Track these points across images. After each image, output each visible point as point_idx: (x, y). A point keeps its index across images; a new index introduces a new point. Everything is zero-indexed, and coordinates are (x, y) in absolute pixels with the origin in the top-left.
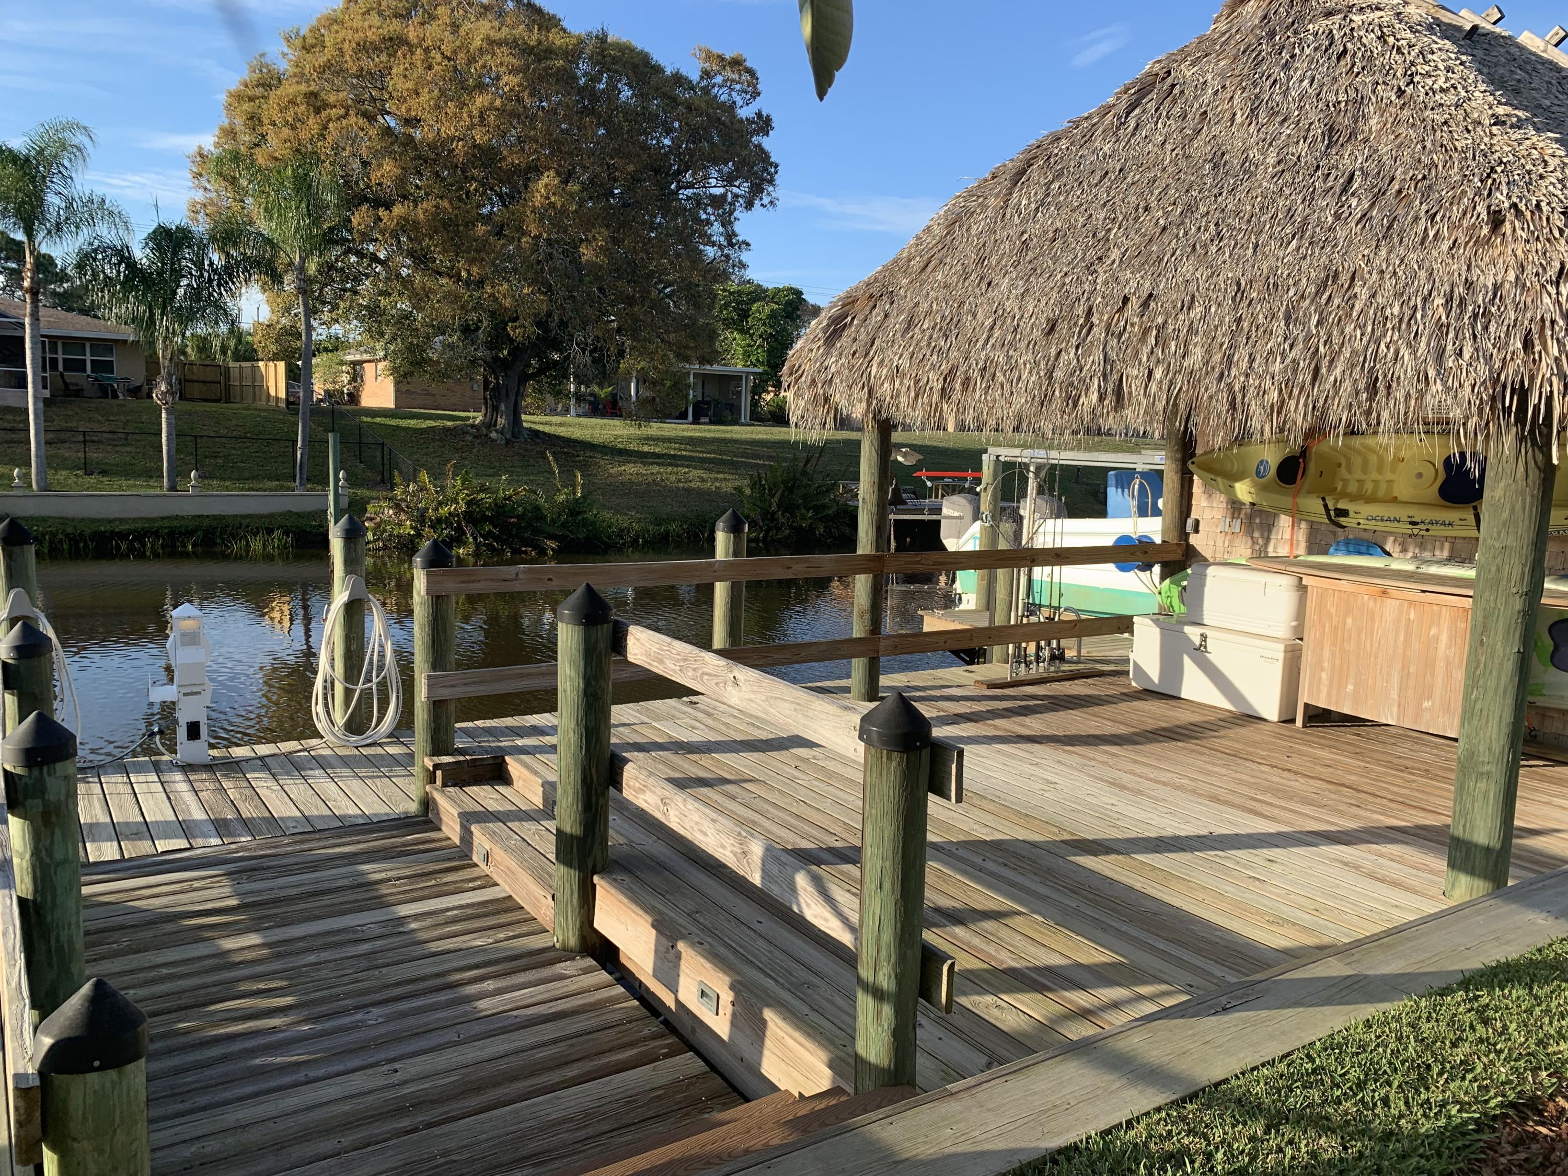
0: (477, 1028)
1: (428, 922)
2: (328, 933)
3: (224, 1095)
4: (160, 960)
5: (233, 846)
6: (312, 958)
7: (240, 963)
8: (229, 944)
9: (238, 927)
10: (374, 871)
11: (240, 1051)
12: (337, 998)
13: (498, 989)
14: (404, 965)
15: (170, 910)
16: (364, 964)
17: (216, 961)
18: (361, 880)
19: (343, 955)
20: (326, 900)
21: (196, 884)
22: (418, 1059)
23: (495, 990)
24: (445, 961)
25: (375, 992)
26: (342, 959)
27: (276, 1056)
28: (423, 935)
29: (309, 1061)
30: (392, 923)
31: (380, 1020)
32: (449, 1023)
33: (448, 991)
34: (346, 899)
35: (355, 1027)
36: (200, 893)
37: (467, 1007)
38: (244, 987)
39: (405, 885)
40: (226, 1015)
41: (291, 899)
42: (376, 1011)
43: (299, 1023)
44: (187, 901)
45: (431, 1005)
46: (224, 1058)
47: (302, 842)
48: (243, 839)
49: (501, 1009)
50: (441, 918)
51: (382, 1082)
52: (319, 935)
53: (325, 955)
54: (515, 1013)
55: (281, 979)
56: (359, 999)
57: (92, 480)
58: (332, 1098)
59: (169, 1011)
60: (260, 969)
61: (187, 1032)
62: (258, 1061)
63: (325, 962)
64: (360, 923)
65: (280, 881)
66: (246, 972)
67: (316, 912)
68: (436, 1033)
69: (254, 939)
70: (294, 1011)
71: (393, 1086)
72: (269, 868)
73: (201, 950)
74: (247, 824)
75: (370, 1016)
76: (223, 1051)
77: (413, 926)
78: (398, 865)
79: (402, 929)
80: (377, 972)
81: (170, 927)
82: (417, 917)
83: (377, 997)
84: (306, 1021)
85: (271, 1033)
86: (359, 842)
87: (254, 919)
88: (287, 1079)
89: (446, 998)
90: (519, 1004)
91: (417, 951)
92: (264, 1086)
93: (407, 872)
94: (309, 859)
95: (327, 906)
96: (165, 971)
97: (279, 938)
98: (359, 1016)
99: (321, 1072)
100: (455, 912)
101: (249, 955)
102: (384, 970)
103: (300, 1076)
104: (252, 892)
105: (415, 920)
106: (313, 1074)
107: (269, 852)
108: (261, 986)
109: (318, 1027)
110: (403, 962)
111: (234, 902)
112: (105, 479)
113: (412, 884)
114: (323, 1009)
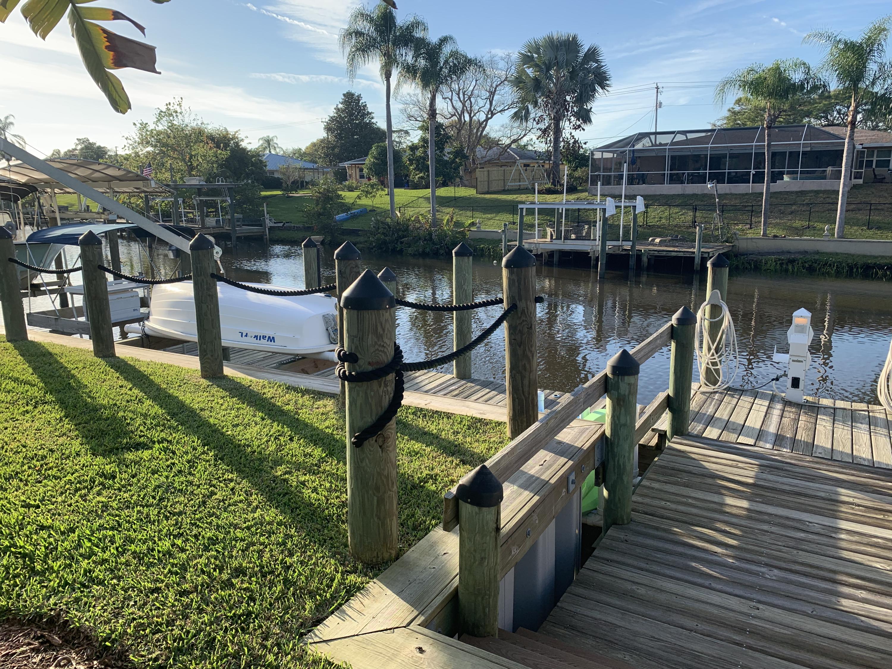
0: (829, 613)
1: (856, 538)
2: (787, 518)
3: (666, 571)
4: (693, 495)
5: (776, 452)
6: (765, 527)
7: (728, 513)
8: (729, 501)
9: (742, 494)
10: (846, 495)
11: (690, 555)
12: (761, 554)
13: (866, 599)
14: (816, 556)
15: (717, 472)
16: (792, 543)
17: (718, 507)
18: (834, 497)
19: (784, 533)
20: (802, 500)
21: (740, 465)
22: (776, 610)
23: (863, 598)
24: (844, 566)
25: (785, 562)
26: (782, 535)
27: (704, 566)
28: (844, 544)
29: (718, 578)
30: (831, 529)
31: (774, 578)
32: (814, 601)
33: (831, 584)
34: (815, 504)
35: (757, 574)
36: (738, 470)
37: (833, 599)
38: (719, 525)
39: (860, 511)
40: (699, 535)
41: (783, 492)
42: (776, 572)
43: (729, 556)
44: (729, 472)
45: (814, 586)
46: (681, 555)
47: (817, 463)
48: (785, 450)
49: (856, 611)
50: (865, 540)
51: (745, 610)
52: (781, 517)
53: (774, 529)
54: (863, 619)
55: (741, 530)
56: (772, 560)
57: (871, 232)
58: (713, 602)
59: (677, 520)
60: (734, 520)
61: (676, 533)
62: (694, 564)
63: (772, 533)
64: (811, 521)
65: (785, 480)
66: (726, 518)
67: (790, 504)
68: (802, 602)
69: (745, 504)
70: (732, 549)
71: (749, 615)
72: (786, 470)
73: (716, 498)
74: (794, 443)
75: (771, 573)
76: (683, 551)
77: (843, 536)
78: (867, 498)
79: (833, 535)
80: (795, 552)
81: (710, 481)
82: (849, 532)
83: (784, 565)
84: (733, 557)
85: (712, 554)
86: (853, 475)
87: (753, 494)
88: (700, 580)
89: (826, 586)
90: (872, 615)
91: (832, 551)
92: (687, 577)
93: (869, 504)
94: (813, 473)
95: (799, 503)
96: (690, 501)
97: (758, 509)
98: (764, 570)
99: (719, 587)
100: (880, 540)
101: (735, 511)
102: (801, 553)
103: (707, 583)
104: (765, 480)
105: (847, 534)
106: (714, 585)
107: (793, 462)
108: (728, 529)
109: (737, 564)
110: (817, 553)
111: (751, 481)
112: (879, 232)
113: (865, 512)
114: (748, 556)
